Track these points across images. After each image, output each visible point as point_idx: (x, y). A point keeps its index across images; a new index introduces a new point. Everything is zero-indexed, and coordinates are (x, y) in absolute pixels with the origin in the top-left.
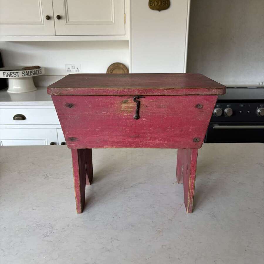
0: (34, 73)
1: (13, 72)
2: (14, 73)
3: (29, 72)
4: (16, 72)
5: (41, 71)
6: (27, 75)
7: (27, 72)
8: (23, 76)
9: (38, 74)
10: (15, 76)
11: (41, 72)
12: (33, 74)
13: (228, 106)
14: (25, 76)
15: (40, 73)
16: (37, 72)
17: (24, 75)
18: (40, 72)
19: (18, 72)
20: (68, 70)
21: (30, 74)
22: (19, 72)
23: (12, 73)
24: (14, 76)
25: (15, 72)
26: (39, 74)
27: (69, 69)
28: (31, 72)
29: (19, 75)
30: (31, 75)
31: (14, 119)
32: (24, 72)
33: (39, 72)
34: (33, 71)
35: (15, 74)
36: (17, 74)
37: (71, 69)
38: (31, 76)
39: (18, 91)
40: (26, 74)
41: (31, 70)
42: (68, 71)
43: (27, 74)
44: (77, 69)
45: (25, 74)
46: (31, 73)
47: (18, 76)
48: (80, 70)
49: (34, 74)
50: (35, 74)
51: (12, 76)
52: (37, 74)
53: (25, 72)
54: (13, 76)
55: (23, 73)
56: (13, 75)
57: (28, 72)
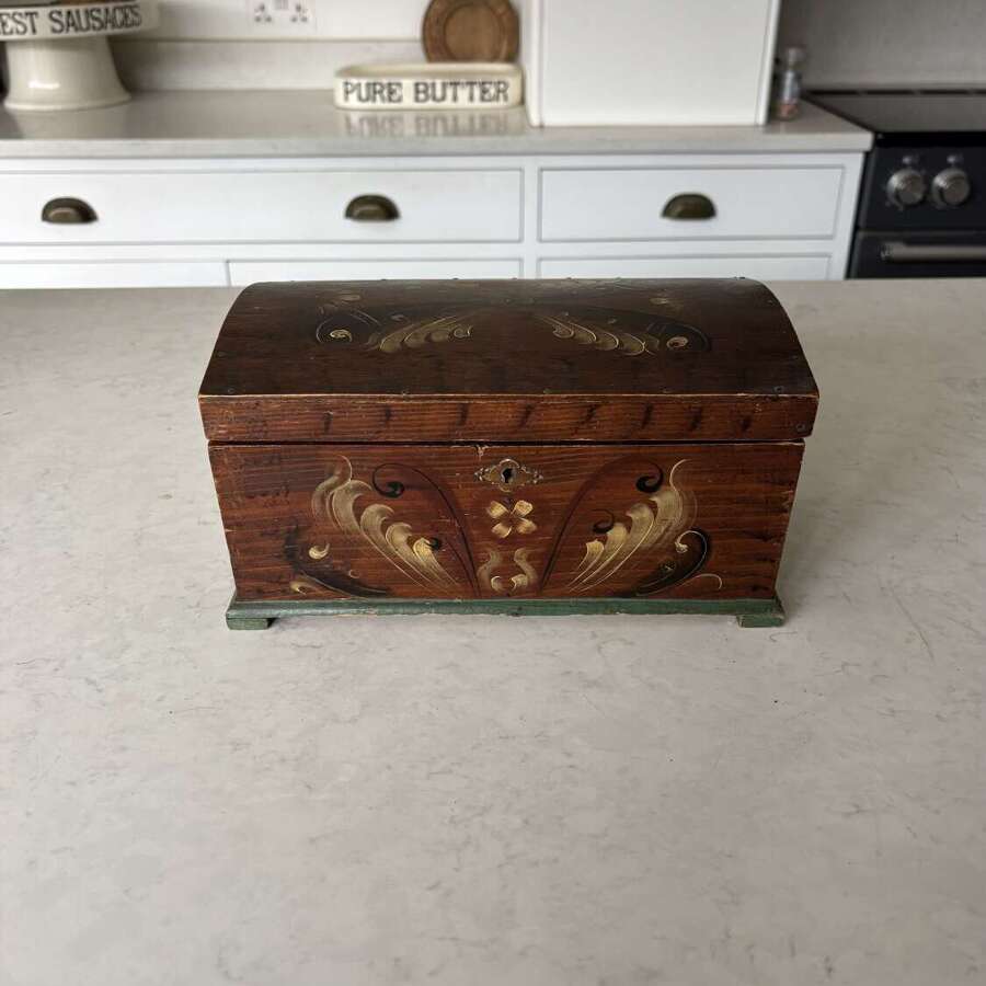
0: (102, 17)
1: (10, 11)
2: (17, 17)
3: (83, 17)
4: (22, 10)
5: (136, 14)
6: (71, 29)
7: (69, 13)
8: (54, 30)
9: (124, 24)
10: (21, 28)
11: (136, 19)
12: (97, 24)
13: (951, 159)
14: (61, 31)
15: (134, 24)
16: (119, 16)
17: (58, 27)
18: (130, 16)
19: (31, 14)
20: (258, 14)
21: (84, 25)
22: (36, 13)
23: (8, 15)
24: (18, 32)
25: (20, 14)
26: (127, 26)
27: (262, 8)
28: (87, 13)
29: (37, 28)
30: (88, 29)
31: (46, 216)
32: (59, 13)
33: (126, 16)
34: (99, 11)
35: (19, 22)
36: (27, 21)
37: (270, 10)
38: (91, 32)
39: (42, 102)
40: (69, 25)
41: (90, 7)
42: (258, 19)
43: (73, 24)
44: (299, 8)
45: (64, 20)
46: (91, 21)
47: (34, 31)
48: (308, 14)
49: (103, 26)
50: (109, 25)
51: (8, 30)
52: (120, 27)
53: (64, 14)
54: (11, 32)
55: (54, 16)
56: (11, 24)
57: (78, 12)
